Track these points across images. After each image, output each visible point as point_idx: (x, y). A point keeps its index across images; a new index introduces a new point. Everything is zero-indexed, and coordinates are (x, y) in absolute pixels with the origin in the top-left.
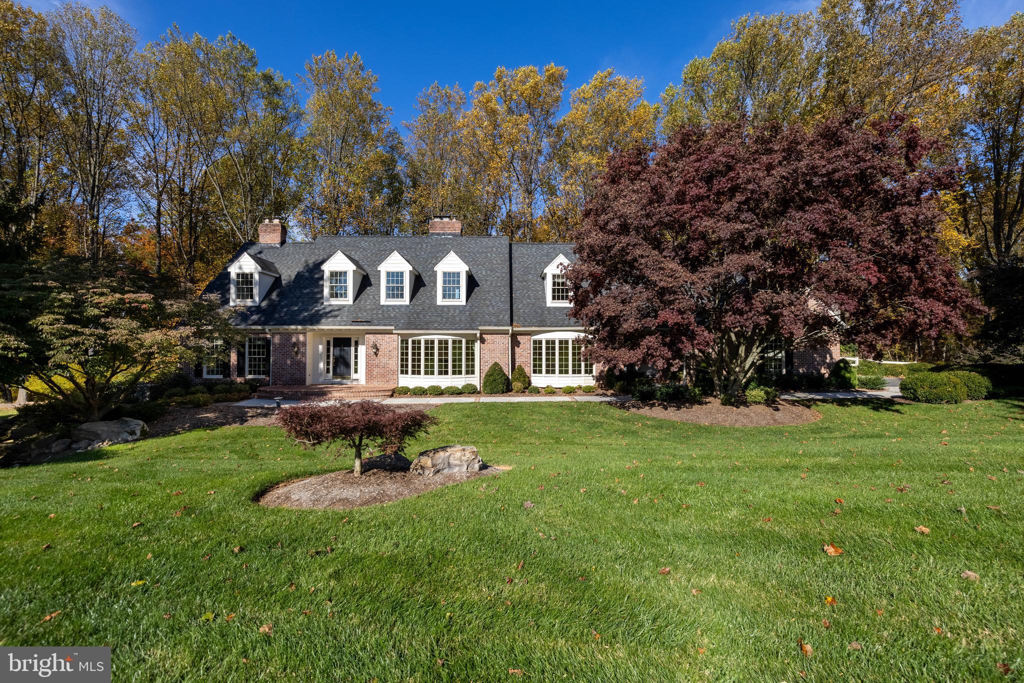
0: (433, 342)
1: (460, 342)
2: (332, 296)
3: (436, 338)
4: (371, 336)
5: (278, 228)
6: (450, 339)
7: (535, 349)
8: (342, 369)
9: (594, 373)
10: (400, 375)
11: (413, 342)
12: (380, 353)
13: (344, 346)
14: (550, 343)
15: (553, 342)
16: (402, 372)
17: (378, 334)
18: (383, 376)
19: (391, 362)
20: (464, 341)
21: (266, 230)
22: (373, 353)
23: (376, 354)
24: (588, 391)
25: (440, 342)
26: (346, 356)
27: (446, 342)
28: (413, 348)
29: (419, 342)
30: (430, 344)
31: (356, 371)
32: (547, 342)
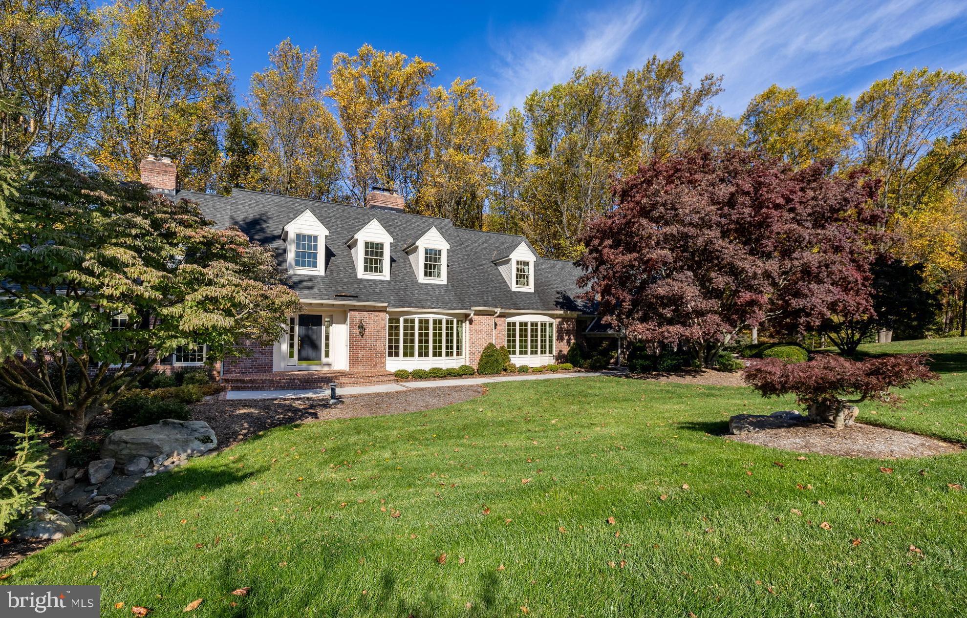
0: (427, 321)
1: (452, 322)
2: (297, 263)
3: (431, 317)
4: (356, 314)
5: (172, 170)
6: (444, 318)
7: (509, 330)
8: (308, 352)
9: (554, 353)
10: (388, 358)
11: (406, 321)
12: (367, 333)
13: (312, 325)
14: (523, 325)
15: (526, 324)
16: (390, 355)
17: (364, 311)
18: (370, 359)
19: (378, 343)
20: (455, 321)
21: (152, 170)
22: (358, 333)
23: (362, 335)
24: (551, 369)
25: (435, 322)
26: (314, 337)
27: (440, 322)
28: (405, 328)
29: (413, 321)
30: (424, 323)
31: (327, 355)
32: (521, 324)
